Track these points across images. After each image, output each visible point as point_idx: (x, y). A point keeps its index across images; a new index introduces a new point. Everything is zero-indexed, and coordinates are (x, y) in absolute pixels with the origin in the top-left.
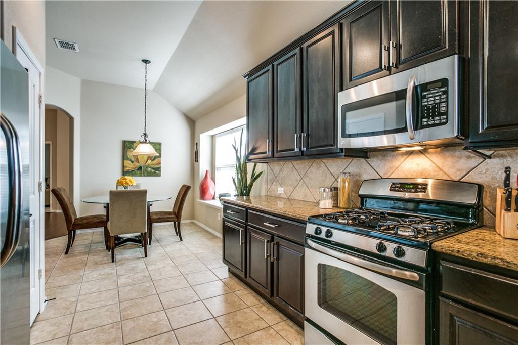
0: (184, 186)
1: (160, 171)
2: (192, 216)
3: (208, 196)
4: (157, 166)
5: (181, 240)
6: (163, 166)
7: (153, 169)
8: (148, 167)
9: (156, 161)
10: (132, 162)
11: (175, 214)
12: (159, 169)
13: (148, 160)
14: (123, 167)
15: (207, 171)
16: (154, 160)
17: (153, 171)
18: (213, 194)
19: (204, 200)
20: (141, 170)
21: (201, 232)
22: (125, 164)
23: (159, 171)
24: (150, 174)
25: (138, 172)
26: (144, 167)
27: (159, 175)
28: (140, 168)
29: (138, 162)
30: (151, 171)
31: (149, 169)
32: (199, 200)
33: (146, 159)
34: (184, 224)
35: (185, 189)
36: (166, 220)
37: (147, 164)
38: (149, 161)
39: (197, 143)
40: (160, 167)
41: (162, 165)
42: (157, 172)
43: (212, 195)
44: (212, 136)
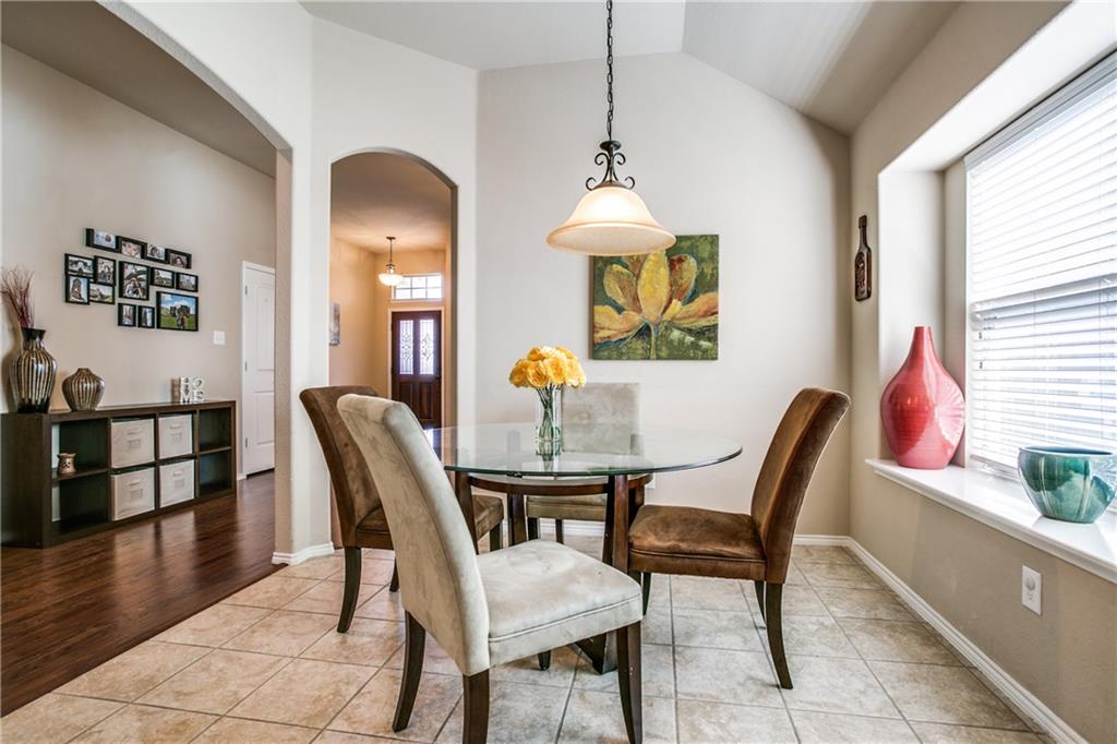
0: (806, 396)
1: (714, 339)
2: (844, 520)
3: (924, 447)
4: (703, 323)
5: (785, 683)
6: (723, 320)
7: (690, 331)
8: (671, 325)
9: (701, 302)
10: (620, 310)
11: (755, 541)
12: (710, 333)
13: (670, 302)
14: (593, 328)
15: (918, 332)
16: (691, 299)
17: (689, 339)
18: (955, 443)
19: (902, 464)
20: (649, 335)
21: (891, 628)
22: (597, 318)
23: (709, 340)
24: (678, 353)
25: (639, 345)
26: (657, 325)
27: (711, 355)
28: (644, 332)
29: (639, 310)
30: (681, 342)
31: (676, 334)
32: (873, 462)
33: (665, 299)
34: (807, 549)
35: (809, 412)
36: (708, 564)
37: (667, 317)
38: (676, 305)
39: (864, 221)
40: (715, 326)
41: (720, 315)
42: (704, 344)
43: (946, 445)
44: (942, 173)
